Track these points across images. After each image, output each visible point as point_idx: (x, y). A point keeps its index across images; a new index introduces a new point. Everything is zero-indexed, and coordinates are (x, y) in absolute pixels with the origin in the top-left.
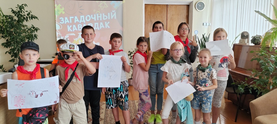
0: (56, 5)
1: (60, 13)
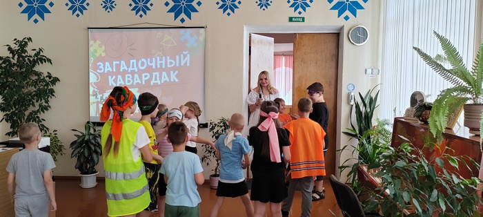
0: (91, 42)
1: (97, 55)
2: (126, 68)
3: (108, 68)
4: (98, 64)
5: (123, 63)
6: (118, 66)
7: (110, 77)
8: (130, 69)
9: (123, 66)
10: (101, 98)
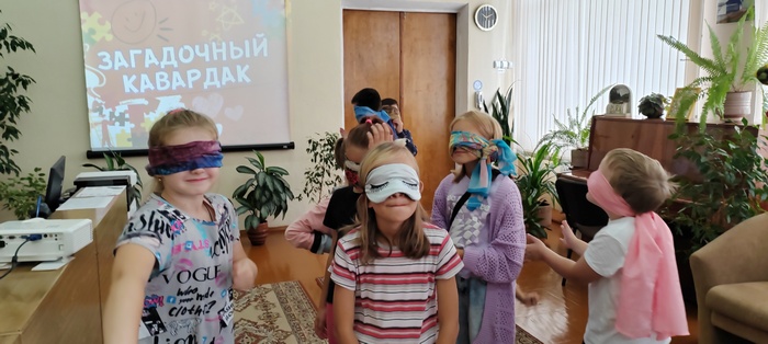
0: (84, 15)
1: (96, 38)
2: (155, 61)
3: (120, 61)
4: (100, 54)
5: (149, 52)
6: (140, 59)
7: (125, 77)
8: (164, 63)
9: (150, 59)
10: (112, 115)
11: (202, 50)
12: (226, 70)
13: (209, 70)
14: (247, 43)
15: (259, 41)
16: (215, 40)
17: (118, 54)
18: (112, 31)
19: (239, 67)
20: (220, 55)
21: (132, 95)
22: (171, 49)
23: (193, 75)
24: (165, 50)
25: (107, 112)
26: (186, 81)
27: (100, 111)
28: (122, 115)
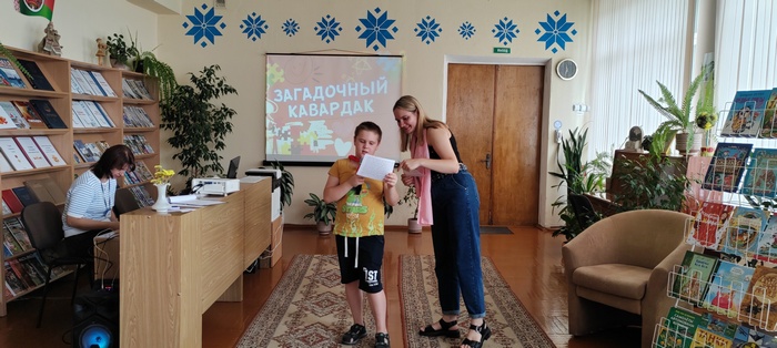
0: (268, 65)
1: (275, 80)
2: (309, 96)
3: (288, 96)
4: (276, 91)
5: (306, 90)
6: (300, 94)
7: (290, 107)
8: (316, 97)
9: (307, 94)
10: (280, 132)
11: (341, 89)
12: (357, 103)
13: (345, 103)
14: (373, 83)
15: (382, 82)
16: (350, 81)
17: (287, 91)
18: (284, 76)
19: (366, 101)
20: (353, 92)
21: (294, 119)
22: (321, 88)
23: (334, 106)
24: (317, 88)
25: (277, 130)
26: (329, 110)
27: (273, 129)
28: (286, 132)
